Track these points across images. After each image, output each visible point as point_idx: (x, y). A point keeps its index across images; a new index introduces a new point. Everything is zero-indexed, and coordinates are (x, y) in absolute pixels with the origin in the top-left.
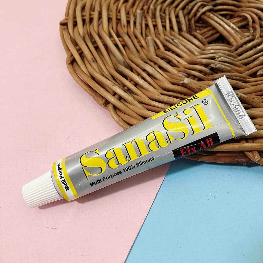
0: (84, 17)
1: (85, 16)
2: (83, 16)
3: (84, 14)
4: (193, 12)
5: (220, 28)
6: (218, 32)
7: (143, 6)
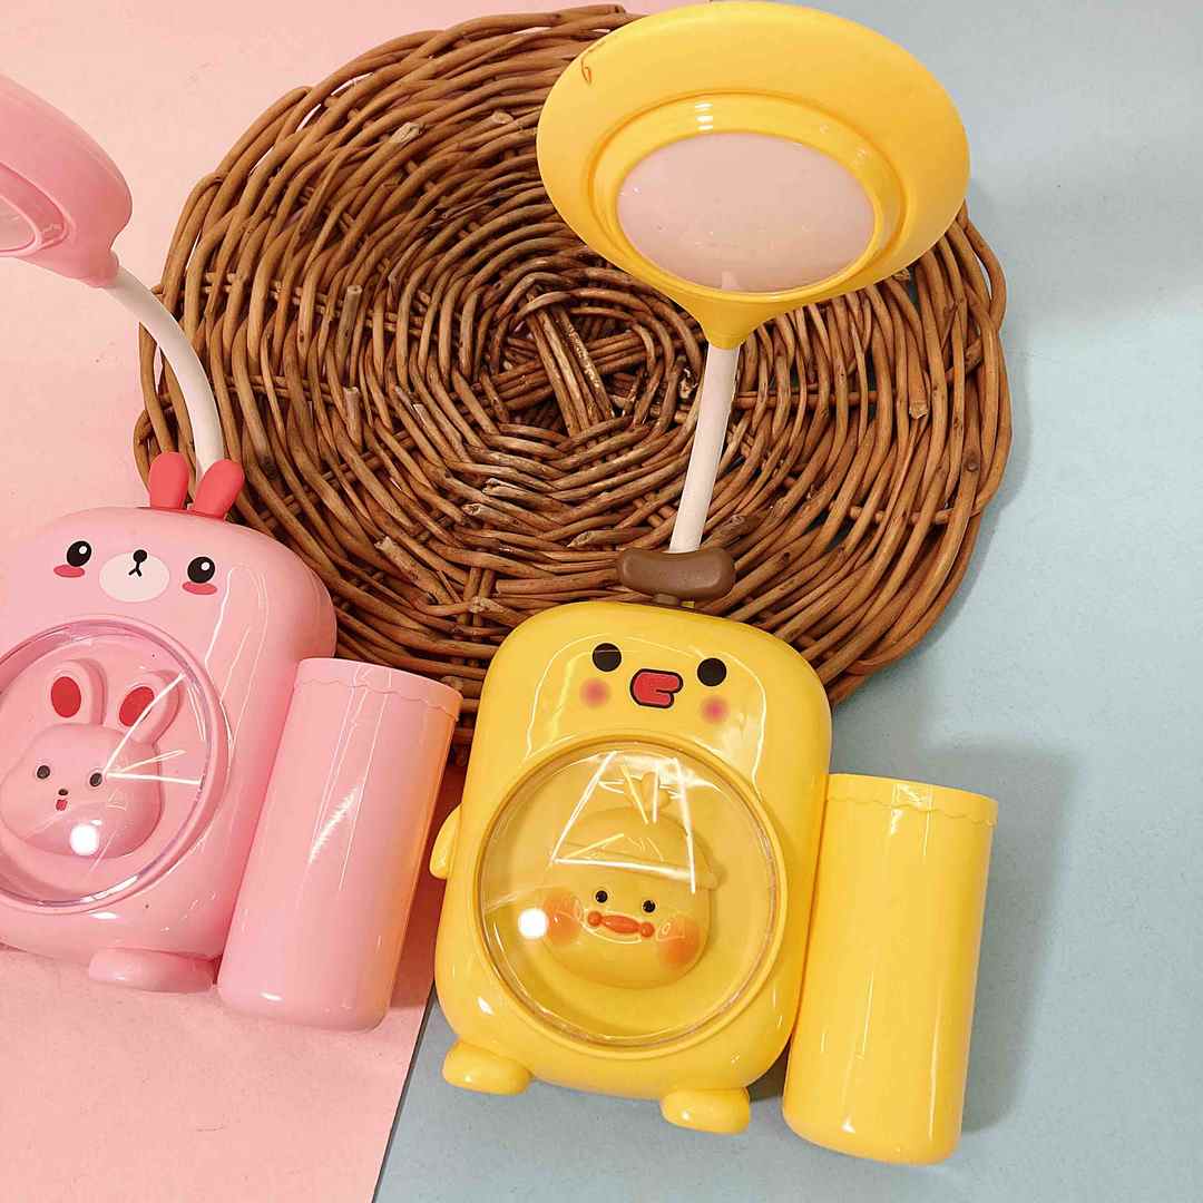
0: (207, 290)
1: (210, 285)
2: (204, 283)
3: (209, 277)
4: (509, 301)
5: (554, 375)
6: (548, 383)
7: (379, 261)
